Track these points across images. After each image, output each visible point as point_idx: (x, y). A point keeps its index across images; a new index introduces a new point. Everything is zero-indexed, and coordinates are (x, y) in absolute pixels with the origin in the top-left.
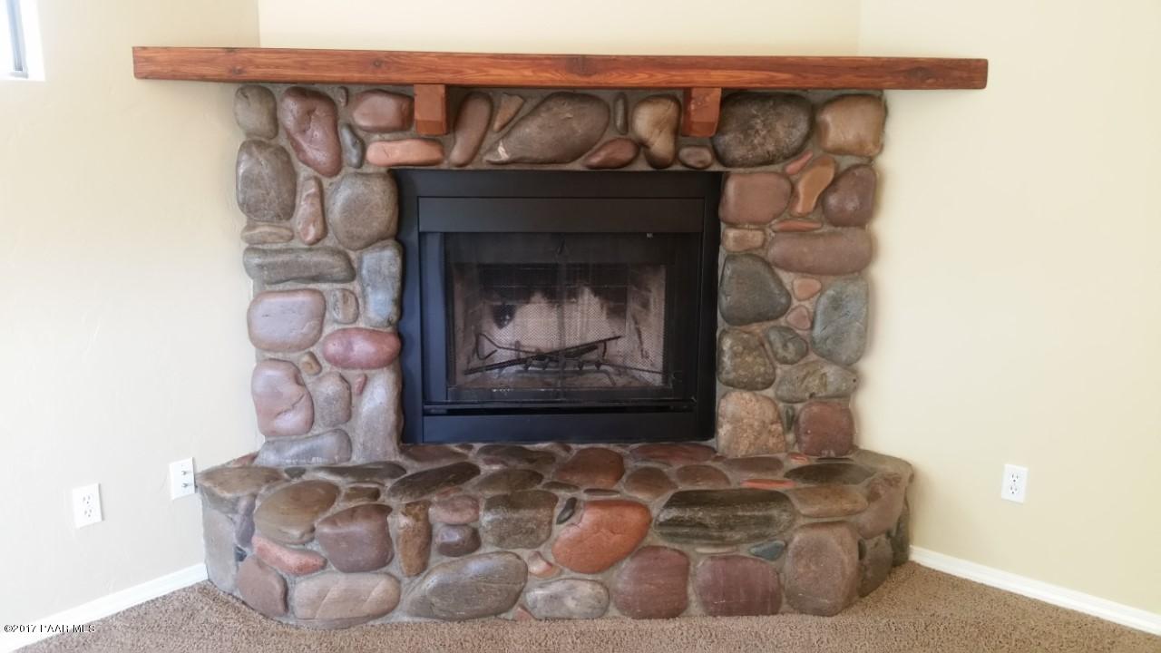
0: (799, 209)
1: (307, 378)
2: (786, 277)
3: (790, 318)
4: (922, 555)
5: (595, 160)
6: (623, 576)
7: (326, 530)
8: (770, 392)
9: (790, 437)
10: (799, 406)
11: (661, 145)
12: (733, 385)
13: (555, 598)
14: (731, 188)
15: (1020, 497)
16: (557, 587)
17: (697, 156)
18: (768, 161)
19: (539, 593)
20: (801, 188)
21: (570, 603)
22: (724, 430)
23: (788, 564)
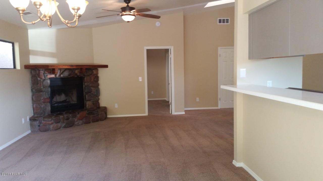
0: (92, 80)
1: (40, 105)
2: (92, 88)
3: (92, 92)
4: (108, 116)
5: (71, 76)
6: (84, 120)
7: (54, 118)
8: (91, 101)
9: (94, 106)
10: (94, 102)
11: (78, 74)
12: (88, 101)
13: (78, 123)
14: (85, 78)
15: (117, 107)
16: (78, 122)
17: (82, 75)
18: (88, 75)
19: (77, 123)
20: (92, 78)
21: (80, 123)
22: (87, 106)
23: (99, 116)
